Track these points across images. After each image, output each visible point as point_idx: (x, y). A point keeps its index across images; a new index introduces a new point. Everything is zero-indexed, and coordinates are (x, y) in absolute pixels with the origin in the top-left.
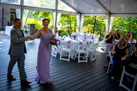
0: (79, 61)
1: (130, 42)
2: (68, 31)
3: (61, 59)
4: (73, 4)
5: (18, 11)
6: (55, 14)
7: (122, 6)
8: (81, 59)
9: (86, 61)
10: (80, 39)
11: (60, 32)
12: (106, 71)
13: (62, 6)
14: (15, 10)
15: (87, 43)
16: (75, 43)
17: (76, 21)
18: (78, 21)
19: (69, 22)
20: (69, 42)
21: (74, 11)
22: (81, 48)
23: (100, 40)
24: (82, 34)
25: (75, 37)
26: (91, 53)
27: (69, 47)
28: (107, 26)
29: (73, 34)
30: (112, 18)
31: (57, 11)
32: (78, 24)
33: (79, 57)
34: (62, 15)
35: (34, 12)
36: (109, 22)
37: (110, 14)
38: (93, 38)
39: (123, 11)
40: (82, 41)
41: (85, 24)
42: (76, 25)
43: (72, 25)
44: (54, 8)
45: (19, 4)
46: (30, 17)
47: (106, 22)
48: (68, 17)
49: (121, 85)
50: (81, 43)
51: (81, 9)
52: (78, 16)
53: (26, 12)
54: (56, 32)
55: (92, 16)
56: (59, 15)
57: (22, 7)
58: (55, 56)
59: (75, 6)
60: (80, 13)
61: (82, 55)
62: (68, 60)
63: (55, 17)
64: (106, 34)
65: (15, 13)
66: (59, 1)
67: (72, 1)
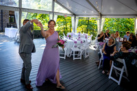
0: (74, 59)
1: (118, 40)
2: (64, 32)
4: (68, 7)
5: (17, 13)
6: (51, 15)
7: (111, 9)
8: (76, 56)
9: (80, 58)
10: (75, 39)
12: (98, 66)
13: (58, 8)
14: (14, 12)
15: (81, 42)
16: (71, 42)
17: (71, 22)
18: (73, 22)
19: (65, 23)
21: (69, 13)
22: (76, 47)
23: (93, 39)
24: (77, 34)
25: (70, 36)
26: (84, 51)
28: (98, 26)
29: (69, 34)
30: (103, 19)
31: (53, 13)
32: (73, 25)
33: (74, 55)
34: (58, 17)
35: (32, 14)
36: (100, 22)
37: (101, 15)
38: (86, 38)
39: (112, 13)
40: (76, 40)
41: (79, 25)
42: (71, 26)
43: (68, 26)
44: (51, 10)
45: (18, 6)
47: (98, 22)
48: (64, 18)
49: (110, 77)
50: (76, 42)
51: (76, 11)
52: (73, 18)
53: (25, 14)
55: (85, 17)
56: (56, 16)
57: (21, 9)
59: (70, 8)
60: (75, 15)
61: (77, 52)
62: (65, 58)
64: (98, 33)
65: (14, 15)
66: (55, 3)
67: (67, 3)
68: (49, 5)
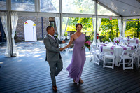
0: (124, 68)
2: (110, 37)
3: (104, 66)
4: (113, 7)
5: (57, 19)
6: (94, 19)
8: (126, 66)
9: (132, 68)
10: (123, 45)
11: (101, 38)
13: (102, 11)
14: (54, 18)
15: (132, 48)
16: (119, 49)
17: (117, 25)
18: (120, 25)
19: (111, 27)
20: (112, 48)
21: (115, 15)
22: (125, 54)
24: (125, 38)
25: (118, 42)
26: (137, 58)
27: (112, 53)
29: (116, 39)
31: (96, 16)
32: (120, 29)
33: (124, 63)
34: (103, 20)
35: (73, 19)
38: (137, 43)
40: (125, 46)
41: (128, 28)
42: (117, 30)
43: (114, 30)
44: (94, 14)
45: (58, 12)
46: (69, 25)
48: (109, 21)
50: (125, 49)
51: (123, 12)
52: (120, 20)
53: (65, 19)
54: (97, 38)
55: (134, 19)
56: (100, 20)
57: (61, 15)
58: (98, 64)
59: (115, 9)
60: (121, 17)
61: (127, 61)
62: (113, 67)
63: (95, 23)
65: (54, 22)
66: (98, 5)
67: (112, 4)
68: (91, 7)
